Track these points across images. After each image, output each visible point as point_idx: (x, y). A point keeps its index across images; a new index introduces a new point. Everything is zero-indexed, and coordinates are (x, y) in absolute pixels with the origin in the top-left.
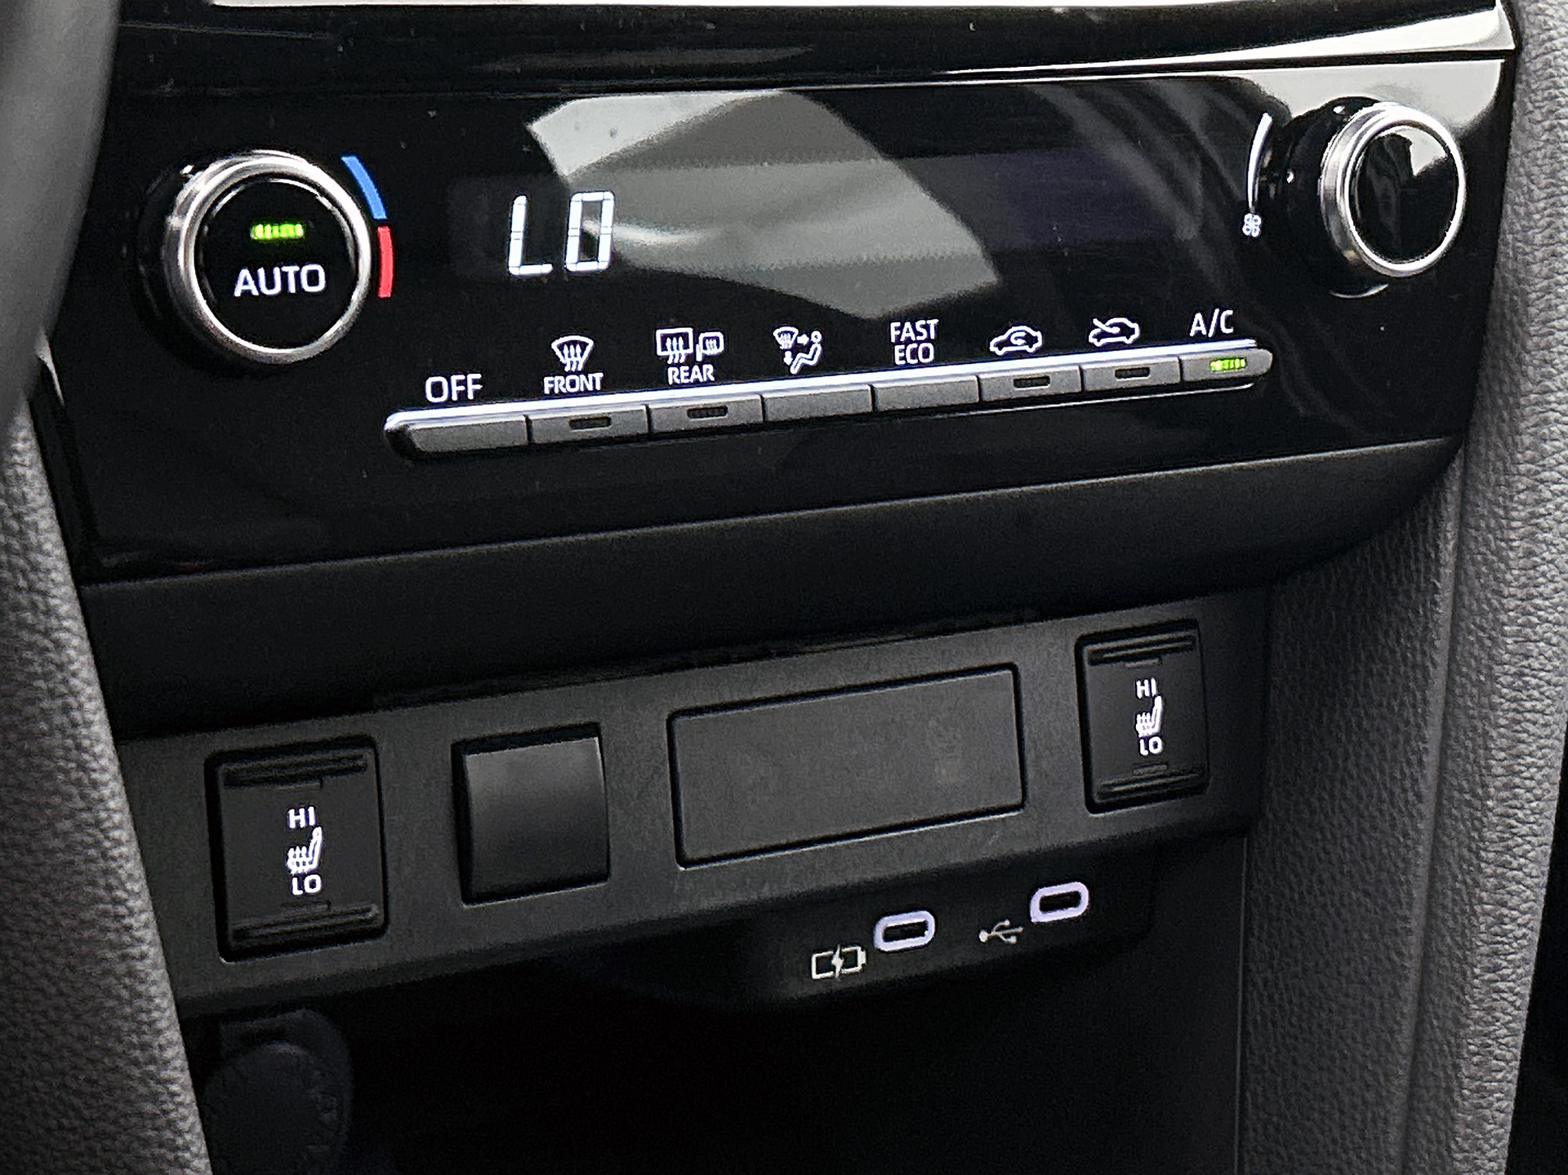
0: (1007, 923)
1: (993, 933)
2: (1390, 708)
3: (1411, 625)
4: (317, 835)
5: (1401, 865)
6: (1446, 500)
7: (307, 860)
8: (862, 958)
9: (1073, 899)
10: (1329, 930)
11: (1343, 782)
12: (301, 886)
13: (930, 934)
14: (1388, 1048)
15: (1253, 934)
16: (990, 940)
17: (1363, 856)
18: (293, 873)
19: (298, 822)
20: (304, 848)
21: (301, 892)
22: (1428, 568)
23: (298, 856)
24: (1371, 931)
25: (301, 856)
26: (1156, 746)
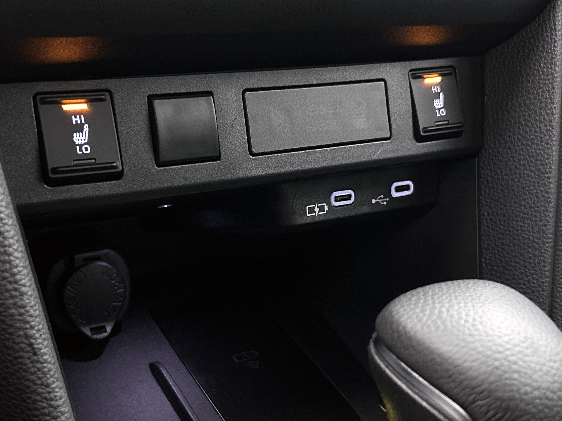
0: (382, 196)
1: (377, 200)
2: (538, 93)
3: (545, 59)
4: (86, 127)
5: (546, 156)
6: (558, 5)
7: (83, 139)
8: (326, 208)
9: (407, 188)
10: (515, 188)
11: (519, 128)
12: (81, 150)
13: (353, 199)
14: (544, 232)
15: (482, 196)
16: (376, 202)
17: (529, 156)
18: (77, 143)
19: (76, 121)
20: (81, 133)
21: (81, 153)
22: (552, 34)
23: (78, 136)
24: (534, 186)
25: (79, 136)
26: (443, 112)
